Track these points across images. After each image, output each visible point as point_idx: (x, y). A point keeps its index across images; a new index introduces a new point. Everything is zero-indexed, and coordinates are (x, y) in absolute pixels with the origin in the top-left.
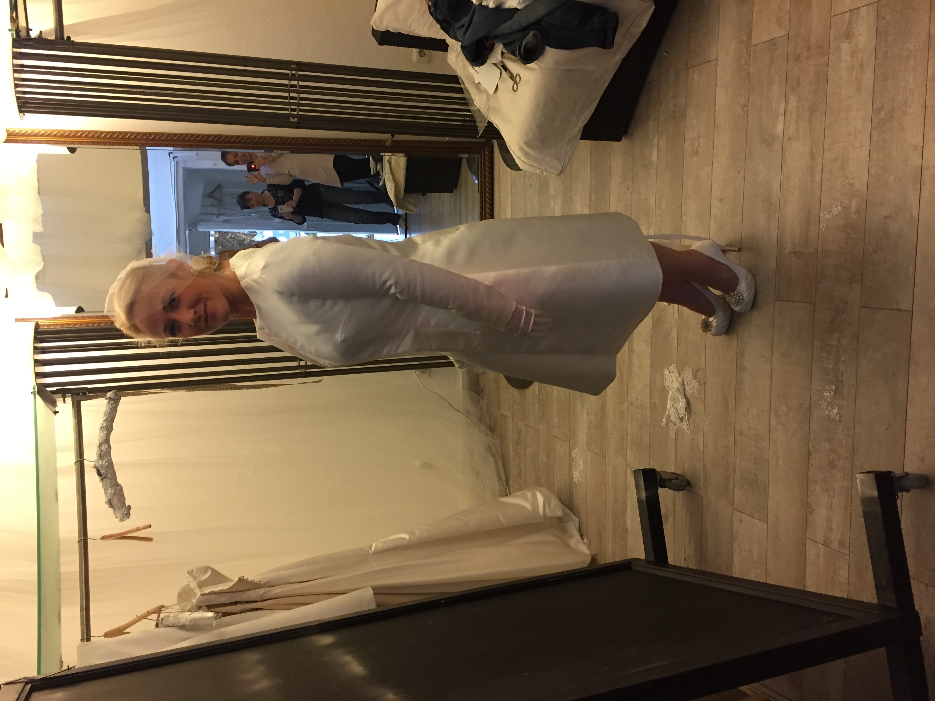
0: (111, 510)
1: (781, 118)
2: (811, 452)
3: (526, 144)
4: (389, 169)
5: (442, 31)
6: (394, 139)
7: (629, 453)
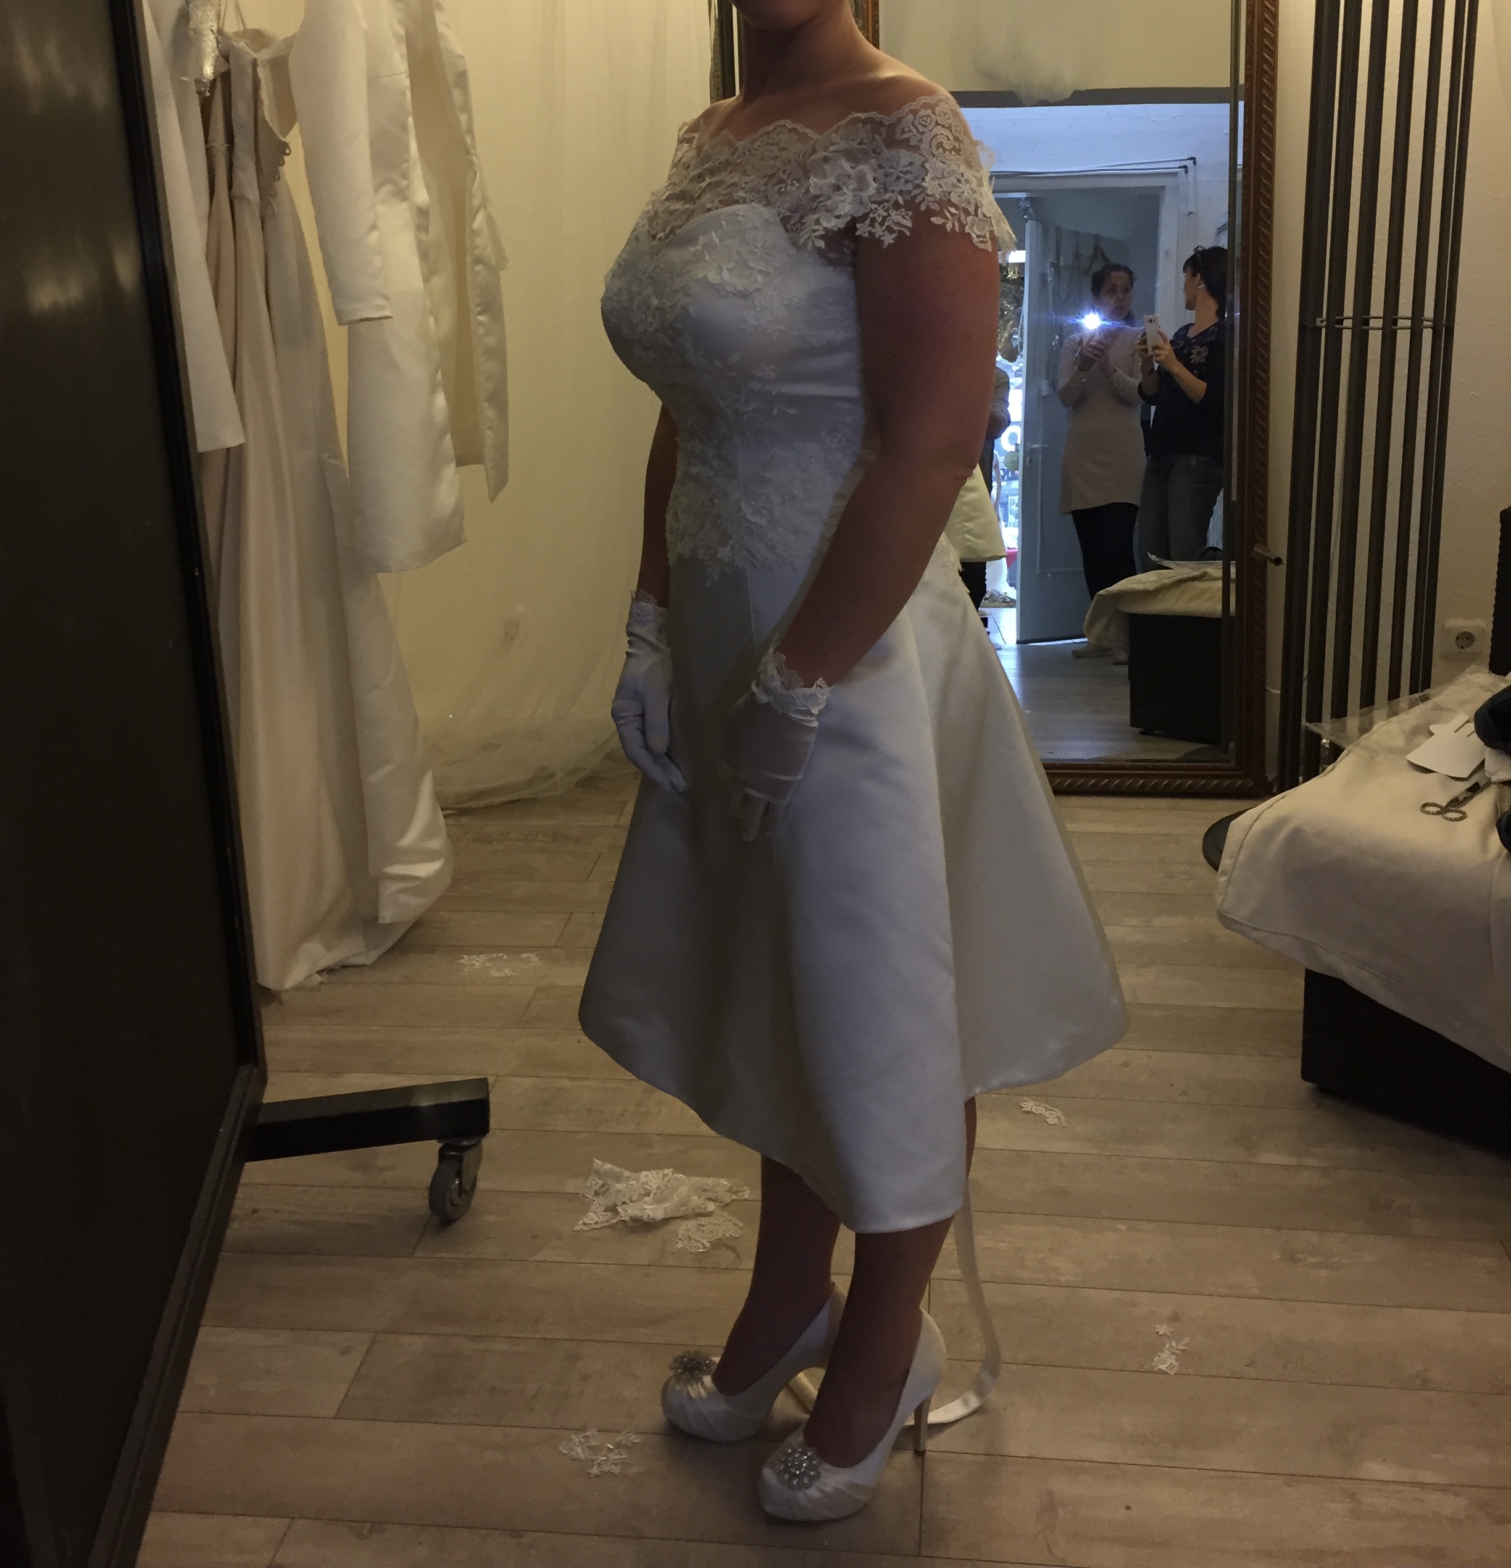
4: (1185, 576)
6: (1270, 566)
7: (528, 1082)
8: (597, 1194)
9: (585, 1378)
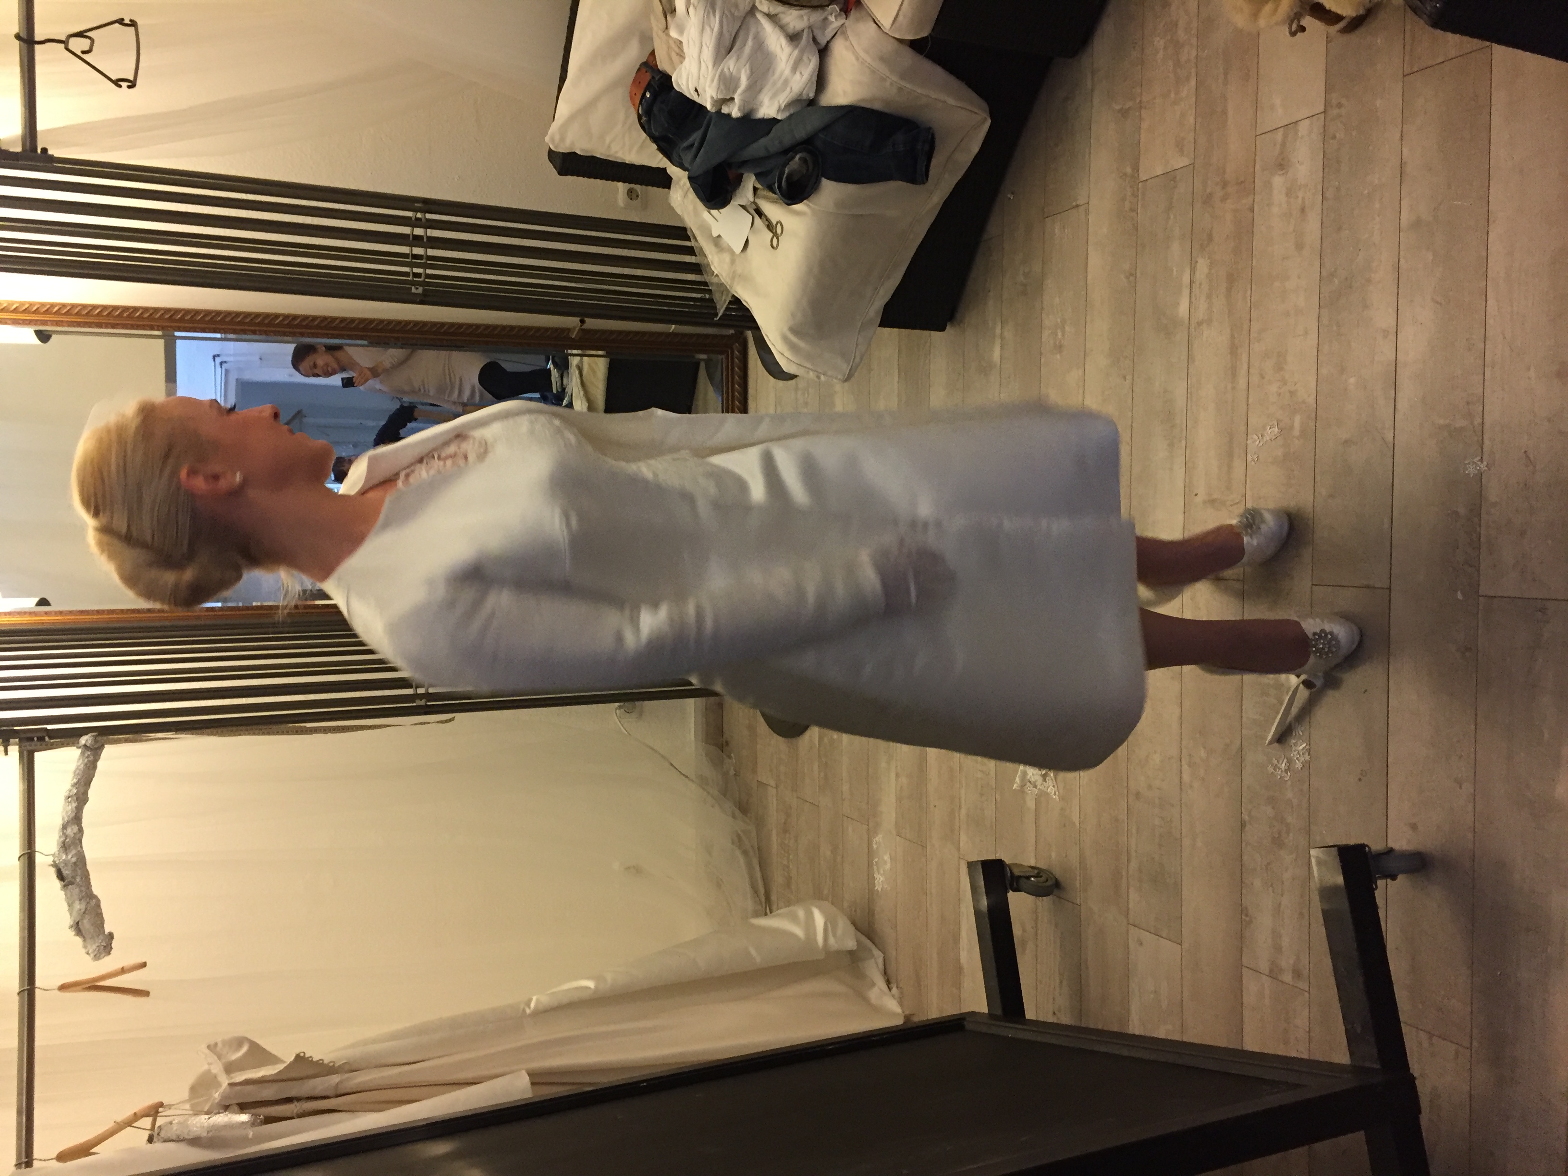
0: (79, 940)
1: (1186, 292)
2: (1245, 822)
3: (792, 330)
4: (579, 380)
5: (661, 156)
6: (585, 327)
7: (963, 838)
8: (1035, 787)
9: (1150, 787)
